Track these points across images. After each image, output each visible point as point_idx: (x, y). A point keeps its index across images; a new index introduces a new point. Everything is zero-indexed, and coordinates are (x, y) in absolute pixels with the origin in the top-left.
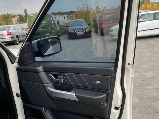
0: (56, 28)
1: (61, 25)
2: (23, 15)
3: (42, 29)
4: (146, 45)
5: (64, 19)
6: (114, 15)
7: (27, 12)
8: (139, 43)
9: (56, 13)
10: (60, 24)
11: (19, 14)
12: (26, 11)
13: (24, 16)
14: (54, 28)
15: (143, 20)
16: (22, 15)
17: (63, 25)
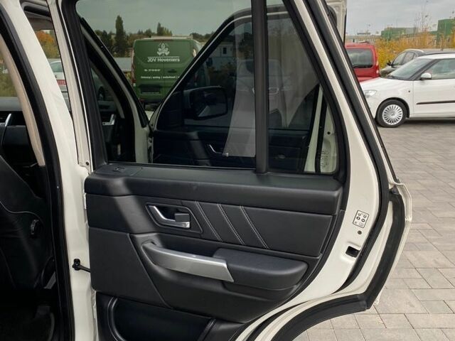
0: (203, 76)
1: (216, 70)
2: (111, 34)
3: (167, 77)
4: (434, 140)
5: (223, 55)
6: (358, 54)
7: (122, 27)
8: (416, 133)
9: (204, 34)
10: (213, 68)
11: (102, 31)
12: (119, 22)
13: (113, 37)
14: (198, 77)
15: (434, 76)
16: (108, 33)
17: (221, 72)
